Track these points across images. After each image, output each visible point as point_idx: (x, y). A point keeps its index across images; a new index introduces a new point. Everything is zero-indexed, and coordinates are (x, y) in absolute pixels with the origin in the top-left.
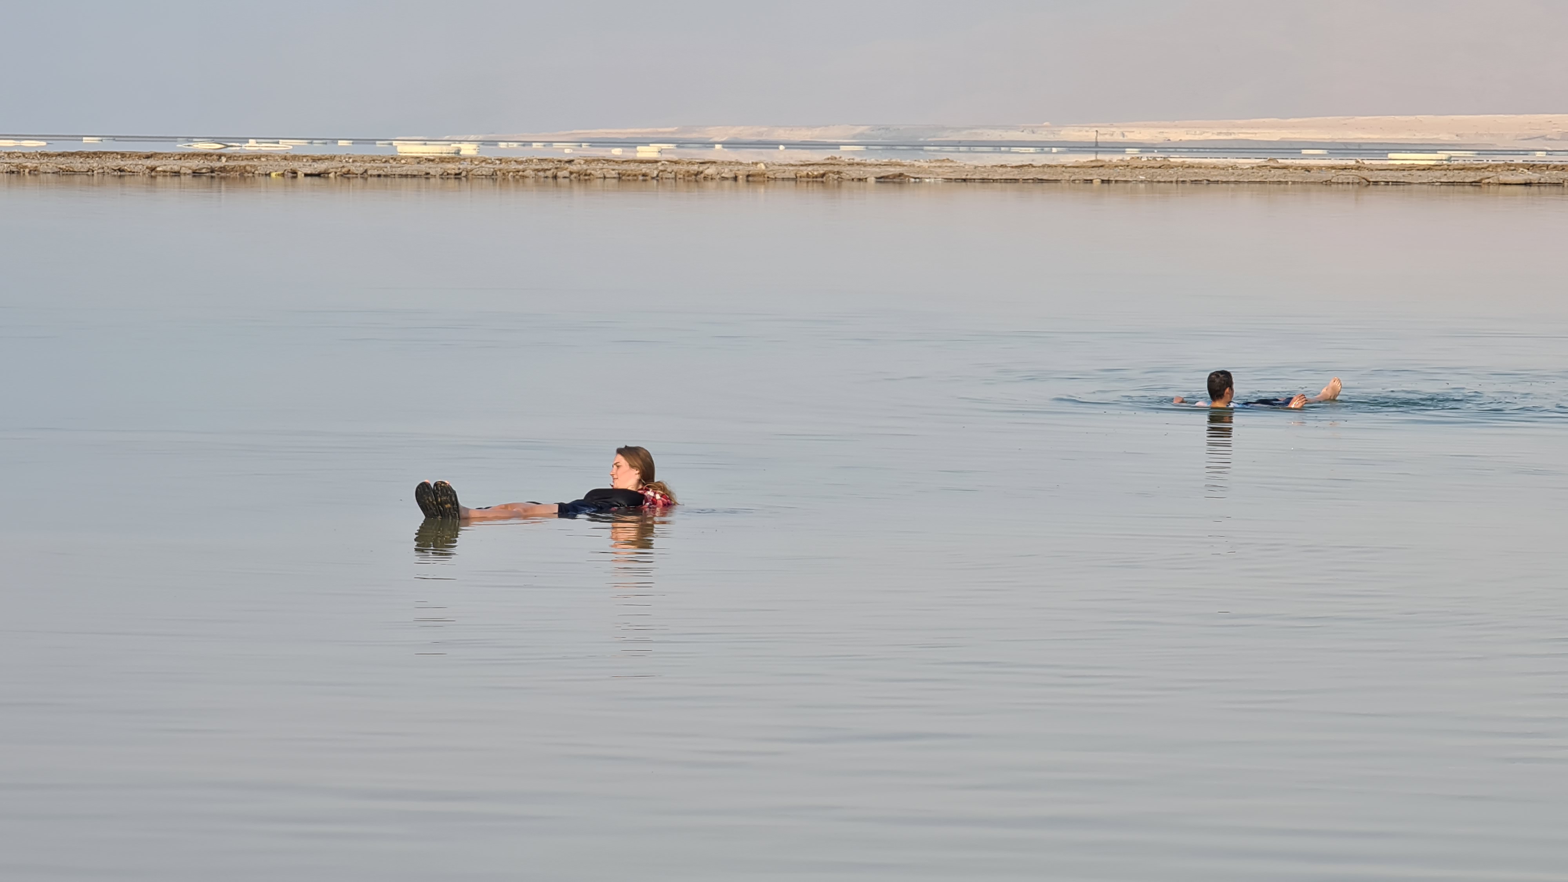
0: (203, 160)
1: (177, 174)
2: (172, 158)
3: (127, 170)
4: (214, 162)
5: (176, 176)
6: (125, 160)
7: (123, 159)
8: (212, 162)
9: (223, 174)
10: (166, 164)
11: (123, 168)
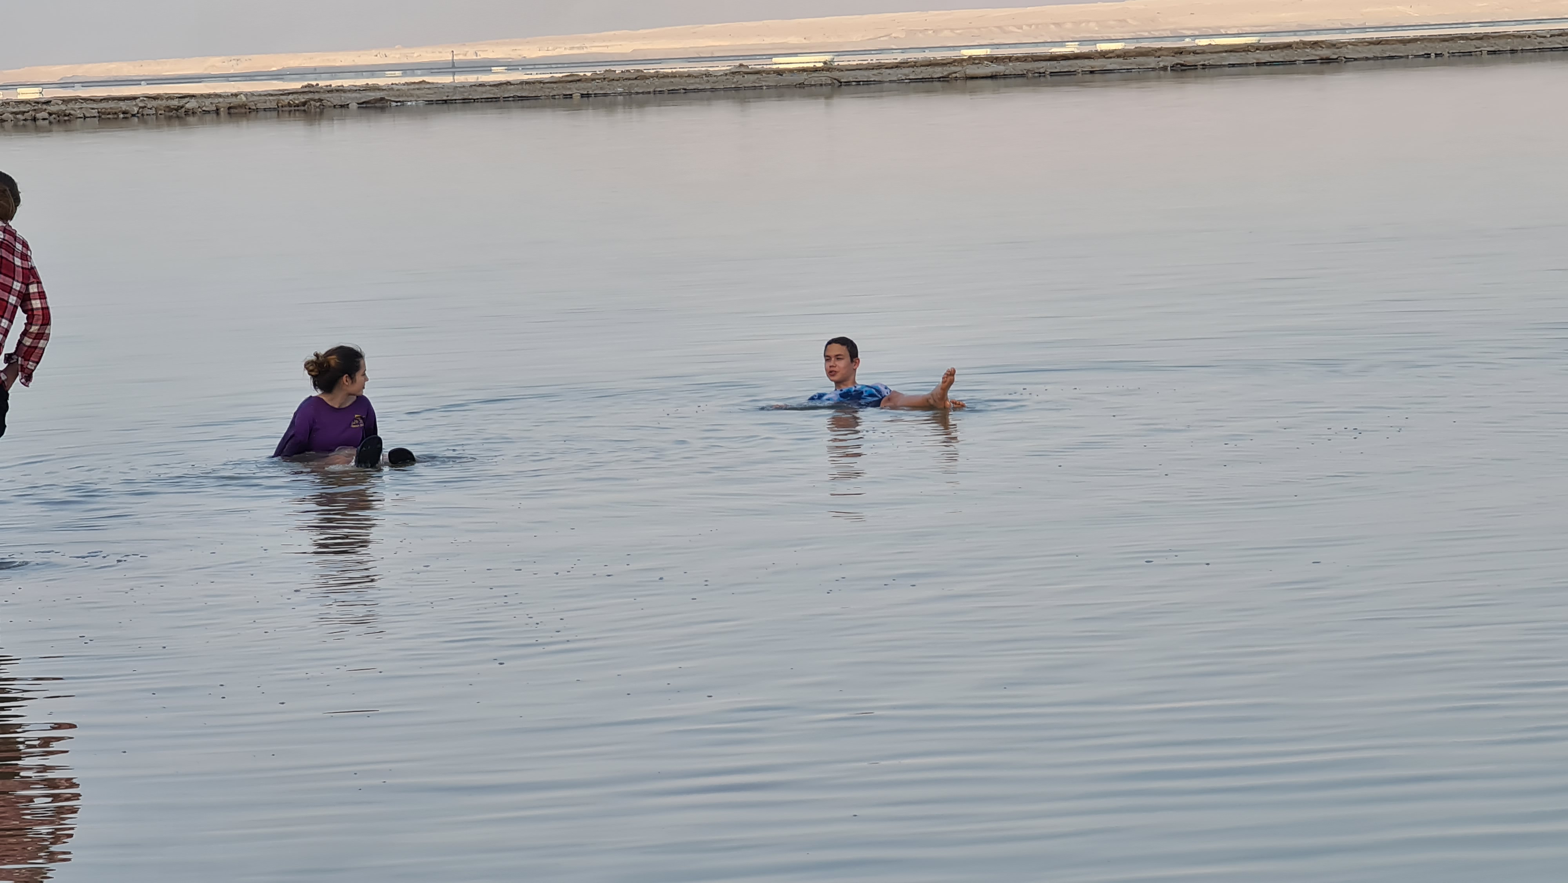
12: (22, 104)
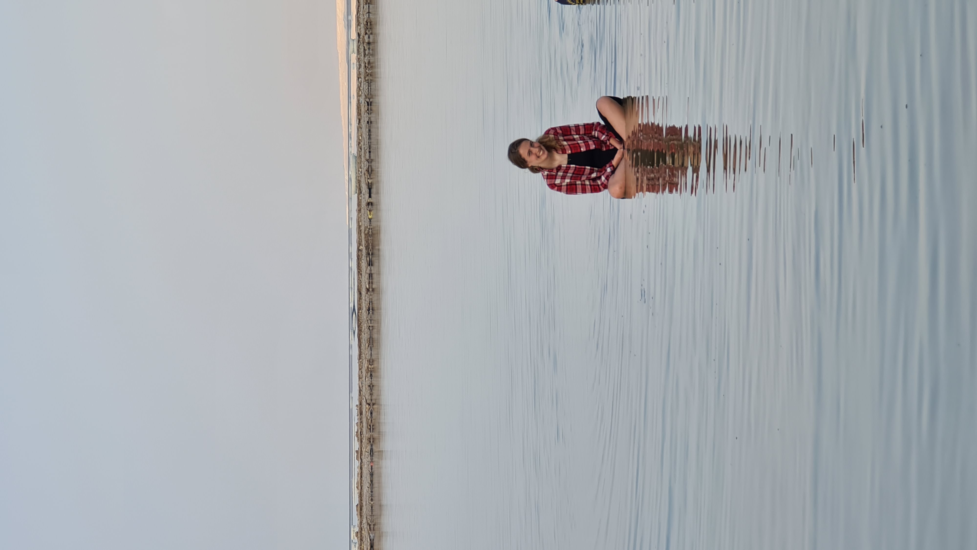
0: (361, 260)
1: (371, 275)
2: (361, 279)
3: (368, 306)
4: (363, 254)
5: (372, 276)
6: (363, 307)
7: (362, 308)
8: (363, 255)
9: (370, 247)
10: (364, 283)
11: (367, 308)
12: (360, 50)
